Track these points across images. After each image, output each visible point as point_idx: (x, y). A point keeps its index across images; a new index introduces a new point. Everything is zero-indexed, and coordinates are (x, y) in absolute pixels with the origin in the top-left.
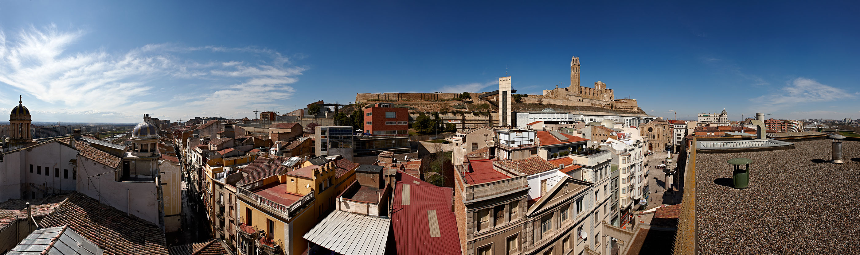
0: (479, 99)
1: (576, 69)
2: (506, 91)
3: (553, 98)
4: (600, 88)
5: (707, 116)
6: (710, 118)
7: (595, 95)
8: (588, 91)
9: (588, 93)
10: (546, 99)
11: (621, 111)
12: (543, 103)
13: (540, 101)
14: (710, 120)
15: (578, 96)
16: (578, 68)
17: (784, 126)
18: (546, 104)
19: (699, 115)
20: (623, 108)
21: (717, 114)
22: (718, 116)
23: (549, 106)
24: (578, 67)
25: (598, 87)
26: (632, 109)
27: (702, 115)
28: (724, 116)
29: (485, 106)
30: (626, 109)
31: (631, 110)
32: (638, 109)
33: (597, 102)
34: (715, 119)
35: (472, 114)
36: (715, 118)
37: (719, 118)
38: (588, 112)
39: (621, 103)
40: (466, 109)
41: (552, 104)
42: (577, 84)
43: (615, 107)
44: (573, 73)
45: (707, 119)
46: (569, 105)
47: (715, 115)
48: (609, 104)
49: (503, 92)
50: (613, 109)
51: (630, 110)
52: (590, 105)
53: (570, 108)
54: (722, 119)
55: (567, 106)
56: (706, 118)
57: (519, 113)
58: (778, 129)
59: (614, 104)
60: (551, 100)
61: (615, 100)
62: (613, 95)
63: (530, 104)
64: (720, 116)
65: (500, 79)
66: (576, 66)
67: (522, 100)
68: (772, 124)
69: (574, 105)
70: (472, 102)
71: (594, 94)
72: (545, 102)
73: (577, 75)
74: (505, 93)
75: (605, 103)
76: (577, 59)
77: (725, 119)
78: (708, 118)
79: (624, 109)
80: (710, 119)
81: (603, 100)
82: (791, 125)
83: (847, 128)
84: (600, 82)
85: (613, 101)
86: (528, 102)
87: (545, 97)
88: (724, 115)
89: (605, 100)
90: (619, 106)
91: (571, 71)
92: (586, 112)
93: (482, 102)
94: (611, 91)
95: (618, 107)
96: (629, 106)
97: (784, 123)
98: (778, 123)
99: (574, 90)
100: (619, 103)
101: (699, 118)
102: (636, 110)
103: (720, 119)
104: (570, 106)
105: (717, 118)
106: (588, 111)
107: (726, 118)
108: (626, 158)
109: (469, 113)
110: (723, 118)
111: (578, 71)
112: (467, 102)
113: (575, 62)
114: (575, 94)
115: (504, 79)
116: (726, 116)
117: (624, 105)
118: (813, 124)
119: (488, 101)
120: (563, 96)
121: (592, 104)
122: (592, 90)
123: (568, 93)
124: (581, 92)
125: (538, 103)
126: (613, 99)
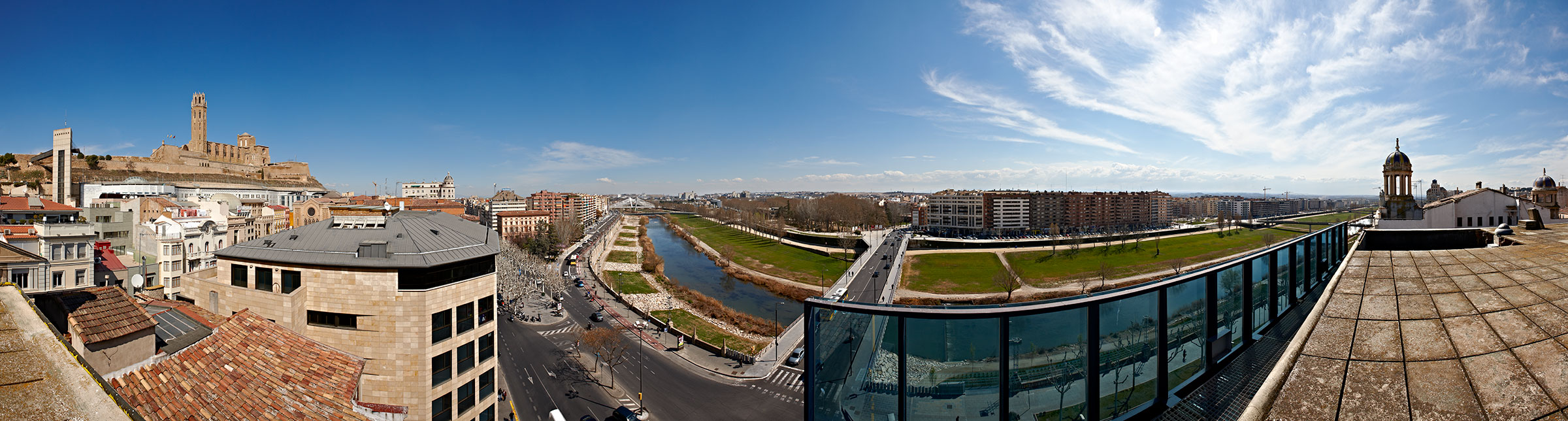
0: (30, 164)
1: (200, 113)
2: (64, 151)
3: (155, 162)
4: (246, 145)
5: (418, 187)
6: (423, 189)
7: (235, 155)
8: (221, 149)
9: (221, 153)
10: (142, 164)
11: (279, 182)
12: (135, 169)
13: (131, 166)
14: (423, 194)
15: (202, 158)
16: (202, 113)
17: (568, 203)
18: (141, 170)
19: (404, 186)
20: (282, 177)
21: (436, 183)
22: (437, 185)
23: (146, 173)
24: (202, 109)
25: (244, 143)
26: (299, 179)
27: (409, 186)
28: (448, 186)
29: (36, 174)
30: (288, 180)
31: (296, 181)
32: (309, 179)
33: (238, 169)
34: (431, 191)
35: (13, 185)
36: (433, 189)
37: (439, 189)
38: (215, 183)
39: (281, 168)
40: (7, 178)
41: (152, 171)
42: (202, 139)
43: (269, 176)
44: (194, 120)
45: (418, 191)
46: (181, 173)
47: (433, 185)
48: (259, 172)
49: (59, 151)
50: (266, 179)
51: (294, 180)
52: (220, 172)
53: (182, 177)
54: (444, 191)
55: (178, 174)
56: (416, 190)
57: (89, 185)
58: (556, 209)
59: (268, 170)
60: (151, 164)
61: (269, 165)
62: (269, 157)
63: (113, 170)
64: (441, 186)
65: (55, 132)
66: (200, 108)
67: (99, 165)
68: (546, 199)
69: (191, 173)
70: (18, 168)
71: (232, 155)
72: (139, 167)
73: (202, 123)
74: (61, 153)
75: (252, 170)
76: (201, 96)
77: (449, 191)
78: (420, 190)
79: (284, 178)
80: (423, 191)
81: (251, 164)
82: (580, 202)
83: (687, 208)
84: (246, 134)
85: (266, 165)
86: (109, 169)
87: (143, 160)
88: (449, 183)
89: (253, 163)
90: (276, 174)
91: (191, 118)
92: (207, 183)
93: (34, 168)
94: (263, 149)
95: (273, 176)
96: (294, 173)
97: (567, 199)
98: (556, 199)
99: (197, 148)
100: (277, 170)
101: (404, 191)
102: (304, 180)
103: (440, 191)
104: (183, 174)
105: (436, 189)
106: (215, 181)
107: (451, 189)
108: (170, 247)
109: (9, 184)
110: (447, 190)
111: (204, 116)
112: (10, 169)
113: (198, 101)
114: (198, 155)
115: (60, 131)
116: (452, 186)
117: (284, 172)
118: (628, 201)
119: (43, 166)
120: (174, 158)
121: (225, 171)
122: (228, 148)
123: (185, 153)
124: (209, 151)
125: (127, 169)
126: (267, 162)
